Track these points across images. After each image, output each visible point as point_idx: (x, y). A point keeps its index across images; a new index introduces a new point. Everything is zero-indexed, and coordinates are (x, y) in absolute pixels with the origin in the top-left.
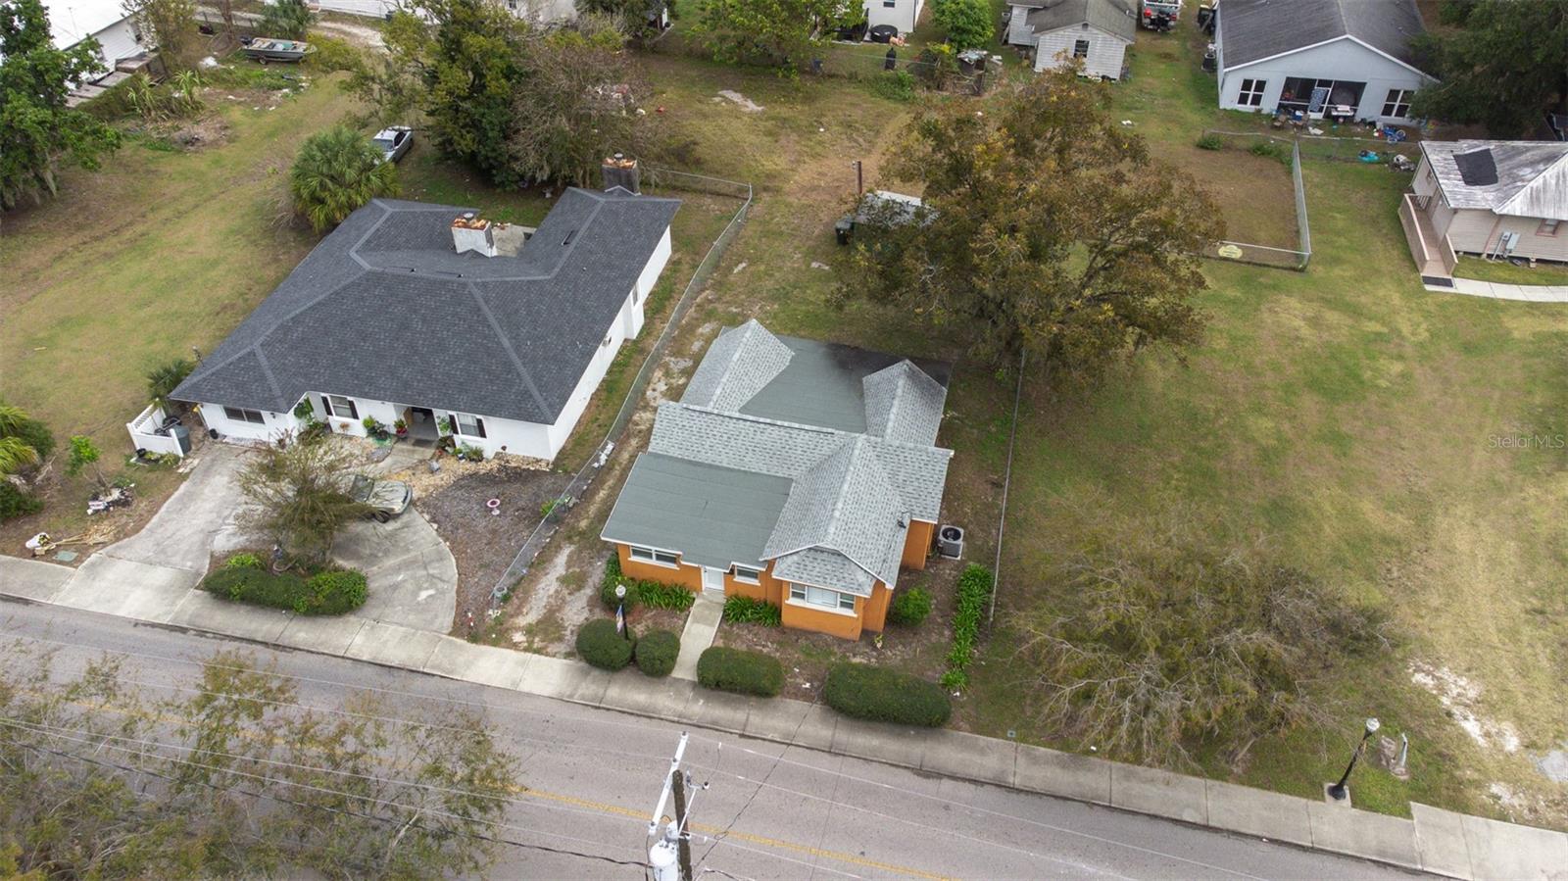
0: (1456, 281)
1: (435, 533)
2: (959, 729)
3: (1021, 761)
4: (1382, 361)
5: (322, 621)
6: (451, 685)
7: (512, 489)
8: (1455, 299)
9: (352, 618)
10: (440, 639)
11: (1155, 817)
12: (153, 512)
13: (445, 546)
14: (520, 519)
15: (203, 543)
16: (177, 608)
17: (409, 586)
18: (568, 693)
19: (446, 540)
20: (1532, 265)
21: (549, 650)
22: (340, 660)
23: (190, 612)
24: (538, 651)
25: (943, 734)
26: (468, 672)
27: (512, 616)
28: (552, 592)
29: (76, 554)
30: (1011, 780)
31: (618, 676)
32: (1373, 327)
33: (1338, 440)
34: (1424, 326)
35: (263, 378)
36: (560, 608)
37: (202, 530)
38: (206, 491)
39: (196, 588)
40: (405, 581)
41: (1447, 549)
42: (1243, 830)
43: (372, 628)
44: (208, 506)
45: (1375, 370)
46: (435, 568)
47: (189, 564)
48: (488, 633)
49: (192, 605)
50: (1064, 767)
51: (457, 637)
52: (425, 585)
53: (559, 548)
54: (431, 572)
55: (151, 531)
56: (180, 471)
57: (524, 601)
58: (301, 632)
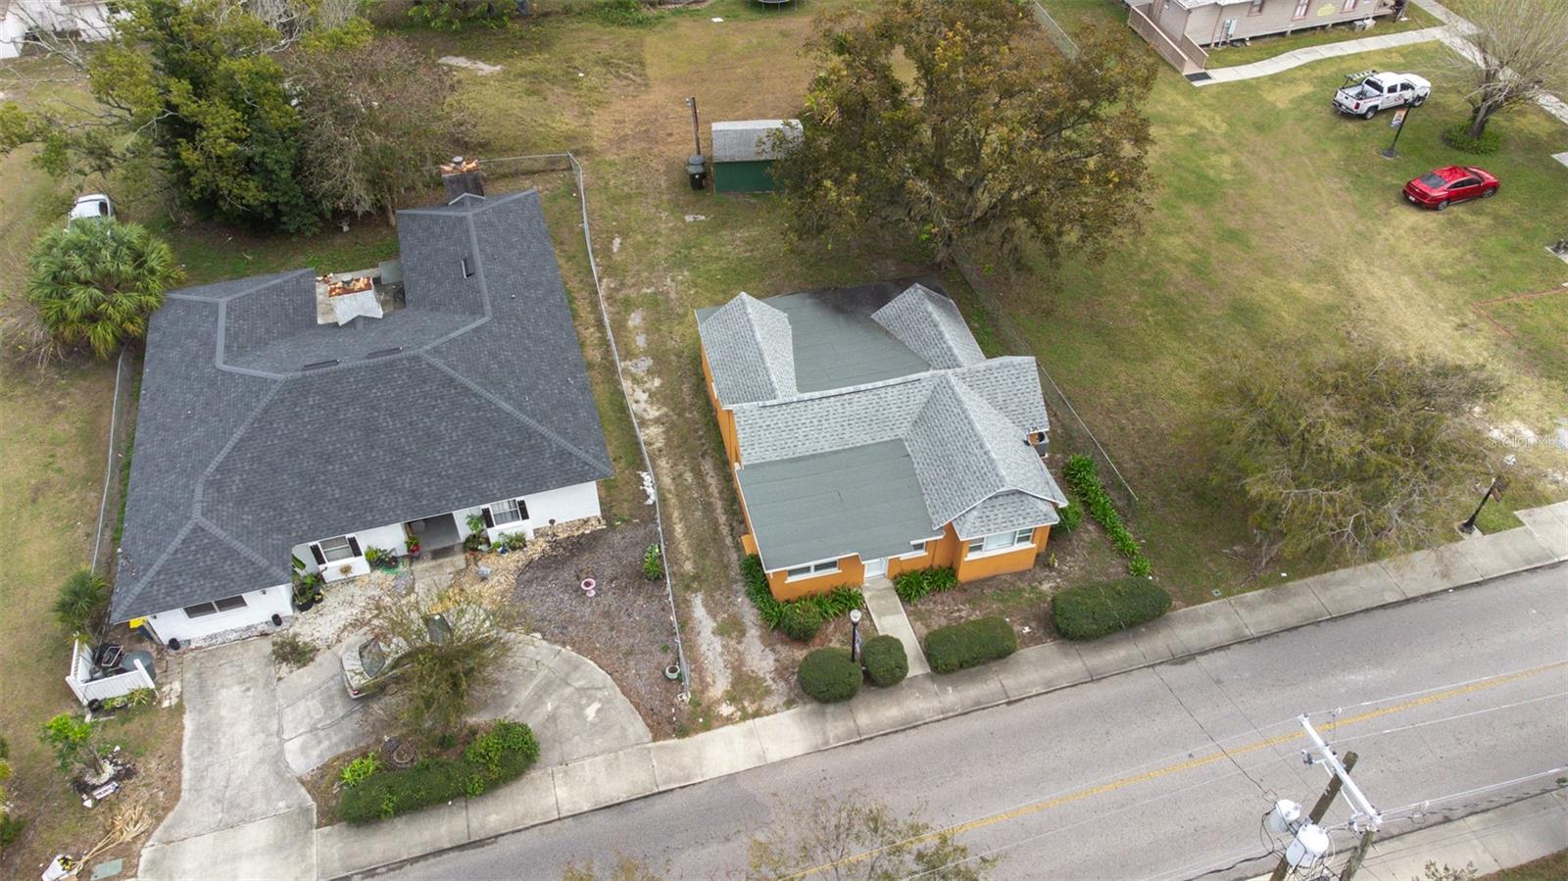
0: (1210, 72)
1: (545, 643)
2: (1175, 609)
3: (1242, 612)
4: (1213, 159)
5: (504, 793)
6: (698, 792)
7: (585, 561)
8: (1221, 89)
9: (534, 774)
10: (649, 750)
11: (1367, 610)
12: (176, 765)
13: (567, 651)
14: (623, 590)
15: (279, 774)
16: (314, 861)
17: (567, 711)
18: (820, 741)
19: (564, 644)
20: (1248, 44)
21: (766, 708)
22: (558, 824)
23: (336, 856)
24: (756, 715)
25: (1168, 619)
26: (705, 769)
27: (702, 692)
28: (719, 649)
29: (120, 861)
30: (1247, 632)
31: (855, 701)
32: (1184, 130)
33: (1233, 236)
34: (1218, 118)
35: (231, 553)
36: (741, 662)
37: (262, 761)
38: (224, 712)
39: (318, 827)
40: (557, 708)
41: (1371, 300)
42: (1433, 590)
43: (566, 773)
44: (243, 729)
45: (1213, 167)
46: (578, 680)
47: (282, 804)
48: (693, 718)
49: (331, 847)
50: (1275, 602)
51: (665, 739)
52: (584, 701)
53: (686, 601)
54: (578, 684)
55: (196, 790)
56: (166, 704)
57: (699, 670)
58: (491, 814)
